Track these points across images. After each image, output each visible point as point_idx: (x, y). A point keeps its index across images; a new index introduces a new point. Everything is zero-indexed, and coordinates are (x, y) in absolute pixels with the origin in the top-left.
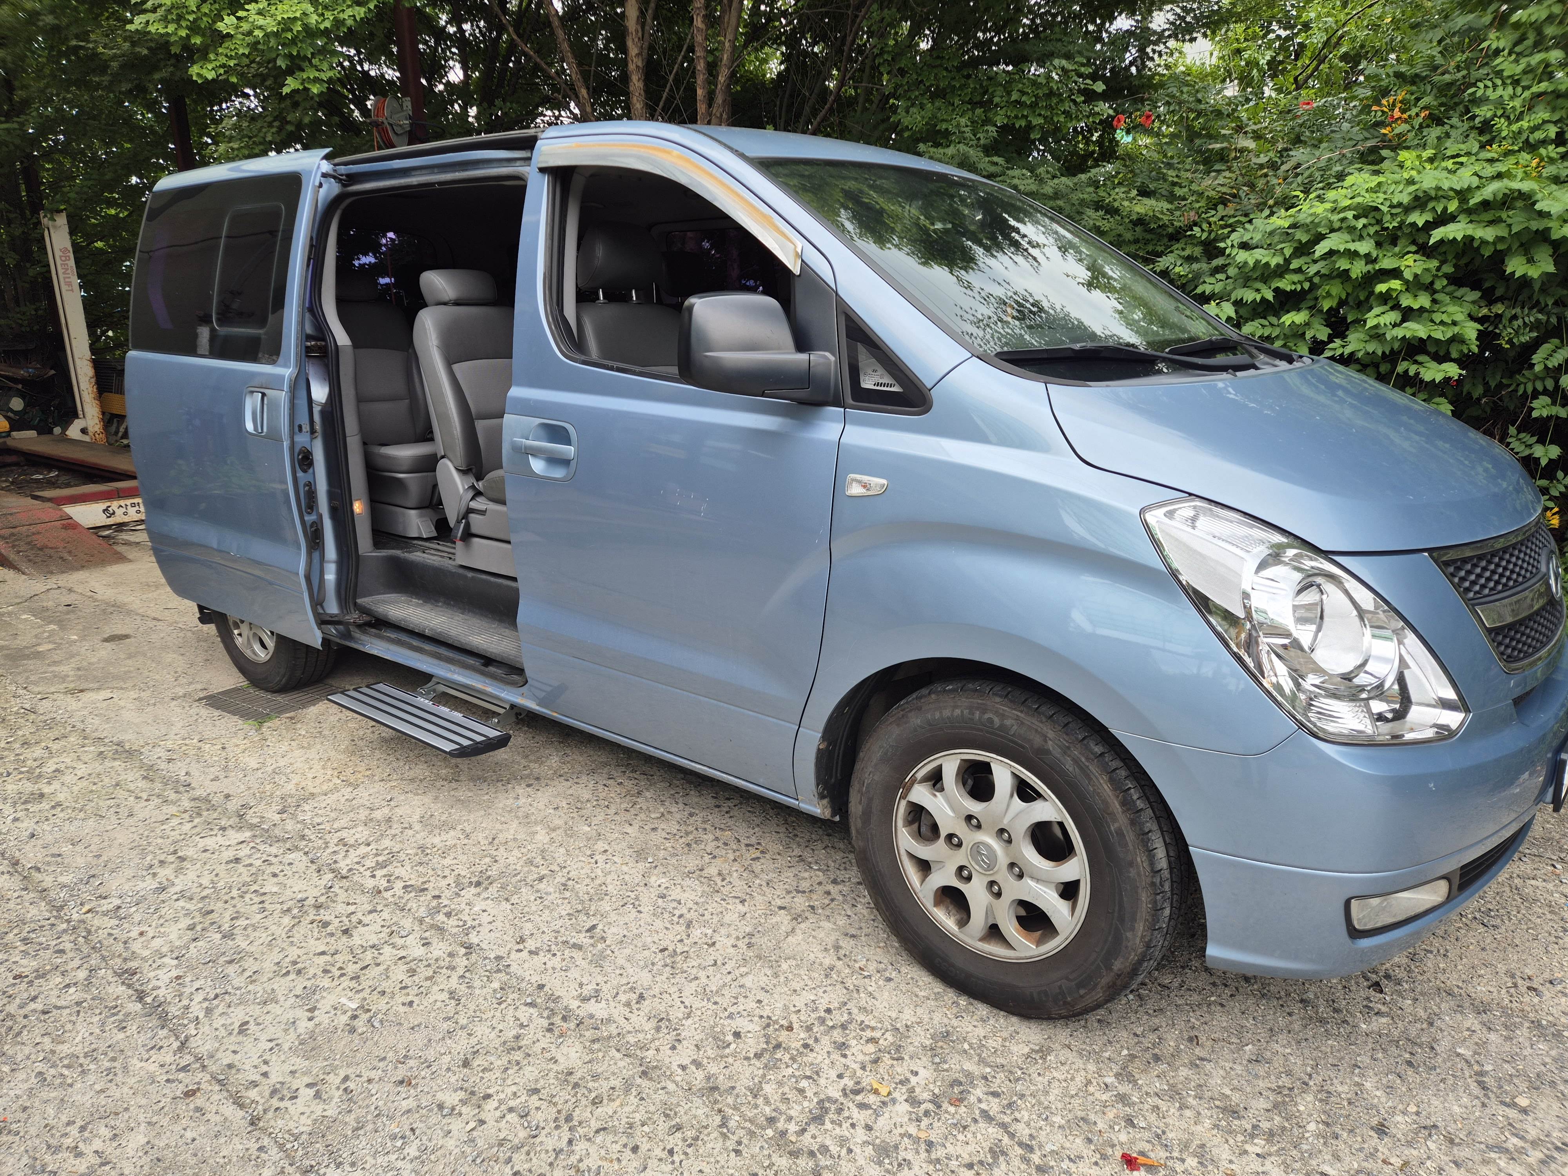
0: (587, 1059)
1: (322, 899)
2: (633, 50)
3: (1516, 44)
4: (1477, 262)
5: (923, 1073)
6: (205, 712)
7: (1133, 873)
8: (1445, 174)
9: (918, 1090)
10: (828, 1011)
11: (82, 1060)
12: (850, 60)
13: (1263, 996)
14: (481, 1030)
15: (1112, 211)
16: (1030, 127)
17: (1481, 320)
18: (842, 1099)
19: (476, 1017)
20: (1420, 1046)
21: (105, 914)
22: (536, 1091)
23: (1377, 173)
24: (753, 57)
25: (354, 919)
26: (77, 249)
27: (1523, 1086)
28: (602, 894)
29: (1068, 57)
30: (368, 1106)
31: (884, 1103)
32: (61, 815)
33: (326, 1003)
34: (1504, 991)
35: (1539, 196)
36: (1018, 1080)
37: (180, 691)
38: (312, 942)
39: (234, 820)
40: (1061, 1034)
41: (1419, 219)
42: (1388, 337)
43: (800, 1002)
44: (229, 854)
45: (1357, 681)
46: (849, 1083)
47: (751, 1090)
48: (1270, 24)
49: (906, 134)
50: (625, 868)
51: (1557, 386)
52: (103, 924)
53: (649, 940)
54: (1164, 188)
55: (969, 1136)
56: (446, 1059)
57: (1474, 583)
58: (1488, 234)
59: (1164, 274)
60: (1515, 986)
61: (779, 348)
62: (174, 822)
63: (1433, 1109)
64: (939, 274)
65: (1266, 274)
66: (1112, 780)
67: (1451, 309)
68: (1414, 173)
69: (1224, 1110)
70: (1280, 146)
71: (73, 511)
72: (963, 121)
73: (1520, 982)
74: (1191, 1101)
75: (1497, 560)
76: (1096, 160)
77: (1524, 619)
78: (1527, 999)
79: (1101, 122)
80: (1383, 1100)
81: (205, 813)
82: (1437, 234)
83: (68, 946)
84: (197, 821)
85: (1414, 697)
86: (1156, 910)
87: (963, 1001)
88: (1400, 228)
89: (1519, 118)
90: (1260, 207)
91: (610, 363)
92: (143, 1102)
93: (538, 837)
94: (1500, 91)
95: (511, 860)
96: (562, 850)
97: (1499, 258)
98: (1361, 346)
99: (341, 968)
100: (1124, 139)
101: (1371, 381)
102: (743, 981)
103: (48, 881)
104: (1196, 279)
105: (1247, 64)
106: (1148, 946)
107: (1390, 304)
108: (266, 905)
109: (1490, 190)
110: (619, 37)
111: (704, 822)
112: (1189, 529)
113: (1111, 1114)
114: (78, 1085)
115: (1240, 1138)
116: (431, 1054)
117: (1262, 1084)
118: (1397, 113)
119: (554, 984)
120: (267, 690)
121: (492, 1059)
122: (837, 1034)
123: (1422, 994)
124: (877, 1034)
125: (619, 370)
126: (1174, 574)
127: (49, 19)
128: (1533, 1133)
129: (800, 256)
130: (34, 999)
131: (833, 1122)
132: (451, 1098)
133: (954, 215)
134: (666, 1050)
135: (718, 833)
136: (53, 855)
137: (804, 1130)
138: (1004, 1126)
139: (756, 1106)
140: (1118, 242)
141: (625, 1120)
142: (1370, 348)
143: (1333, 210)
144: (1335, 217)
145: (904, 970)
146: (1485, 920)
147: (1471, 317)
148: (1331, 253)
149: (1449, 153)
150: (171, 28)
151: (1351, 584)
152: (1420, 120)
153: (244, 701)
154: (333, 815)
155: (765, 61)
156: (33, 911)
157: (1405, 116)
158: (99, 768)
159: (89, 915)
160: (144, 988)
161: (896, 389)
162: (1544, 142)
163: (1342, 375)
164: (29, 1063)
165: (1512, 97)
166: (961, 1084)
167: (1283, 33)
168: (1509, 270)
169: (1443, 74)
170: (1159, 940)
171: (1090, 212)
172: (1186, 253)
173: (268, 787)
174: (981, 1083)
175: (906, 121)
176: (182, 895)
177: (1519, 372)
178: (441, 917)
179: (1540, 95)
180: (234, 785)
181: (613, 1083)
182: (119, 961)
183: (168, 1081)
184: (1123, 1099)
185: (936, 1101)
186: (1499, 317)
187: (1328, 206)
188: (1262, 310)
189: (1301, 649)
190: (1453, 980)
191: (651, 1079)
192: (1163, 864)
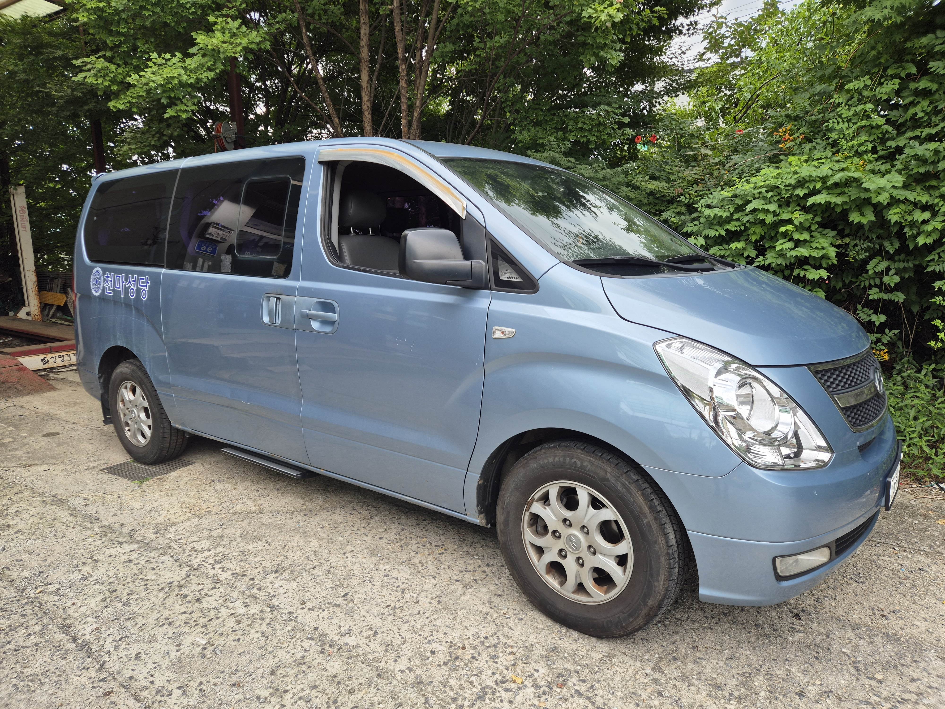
0: (345, 668)
1: (183, 582)
2: (365, 98)
3: (848, 101)
4: (834, 215)
5: (541, 671)
6: (106, 477)
7: (657, 547)
8: (814, 168)
9: (539, 680)
10: (486, 638)
11: (40, 677)
12: (488, 105)
13: (734, 623)
14: (281, 654)
15: (636, 188)
16: (588, 142)
17: (838, 247)
18: (495, 687)
19: (278, 646)
20: (822, 648)
21: (51, 593)
22: (315, 687)
23: (777, 168)
24: (432, 102)
25: (203, 593)
26: (30, 207)
27: (879, 668)
28: (351, 575)
29: (609, 105)
30: (214, 699)
31: (519, 688)
32: (21, 537)
33: (187, 641)
34: (868, 618)
35: (864, 180)
36: (596, 672)
37: (91, 465)
38: (177, 606)
39: (127, 538)
40: (620, 647)
41: (801, 192)
42: (788, 256)
43: (469, 633)
44: (125, 558)
45: (773, 435)
46: (499, 677)
47: (442, 684)
48: (721, 88)
49: (520, 145)
50: (364, 560)
51: (882, 282)
52: (49, 599)
53: (380, 600)
54: (664, 175)
55: (569, 704)
56: (260, 671)
57: (832, 383)
58: (839, 200)
59: (666, 222)
60: (874, 614)
61: (454, 258)
62: (90, 540)
63: (829, 682)
64: (541, 219)
65: (720, 222)
66: (643, 495)
67: (821, 240)
68: (797, 168)
69: (713, 686)
70: (726, 154)
71: (22, 360)
72: (552, 139)
73: (877, 612)
74: (695, 681)
75: (844, 371)
76: (627, 160)
77: (862, 403)
78: (880, 621)
79: (628, 139)
80: (802, 678)
81: (109, 535)
82: (811, 201)
83: (29, 612)
84: (104, 539)
85: (804, 445)
86: (671, 569)
87: (564, 630)
88: (791, 197)
89: (852, 139)
90: (716, 186)
91: (358, 267)
92: (79, 699)
93: (312, 544)
94: (841, 125)
95: (296, 557)
96: (326, 551)
97: (845, 213)
98: (774, 260)
99: (195, 621)
100: (643, 149)
101: (780, 280)
102: (435, 622)
103: (14, 575)
104: (684, 224)
105: (709, 109)
106: (667, 591)
107: (788, 238)
108: (149, 586)
109: (838, 177)
110: (357, 91)
111: (411, 533)
112: (680, 354)
113: (649, 690)
114: (38, 691)
115: (722, 701)
116: (251, 668)
117: (734, 671)
118: (787, 136)
119: (324, 627)
120: (144, 463)
121: (288, 670)
122: (491, 651)
123: (822, 620)
124: (514, 650)
125: (363, 271)
126: (673, 379)
127: (23, 76)
128: (885, 694)
129: (465, 209)
130: (9, 642)
131: (490, 699)
132: (264, 693)
133: (548, 189)
134: (391, 662)
135: (419, 540)
136: (17, 560)
137: (473, 705)
138: (589, 698)
139: (445, 692)
140: (640, 205)
141: (368, 702)
142: (779, 261)
143: (755, 188)
144: (756, 192)
145: (529, 613)
146: (857, 579)
147: (832, 245)
148: (755, 210)
149: (816, 157)
150: (100, 81)
151: (767, 383)
152: (800, 140)
153: (130, 470)
154: (188, 534)
155: (440, 104)
156: (6, 593)
157: (792, 138)
158: (44, 510)
159: (41, 594)
160: (76, 635)
161: (519, 280)
162: (866, 152)
163: (765, 276)
164: (8, 679)
165: (847, 129)
166: (563, 676)
167: (728, 93)
168: (851, 220)
169: (811, 115)
170: (674, 588)
171: (624, 188)
172: (678, 210)
173: (147, 519)
174: (575, 675)
175: (520, 138)
176: (97, 582)
177: (861, 275)
178: (255, 591)
179: (863, 127)
180: (126, 518)
181: (361, 681)
182: (60, 620)
183: (93, 687)
184: (656, 681)
185: (549, 686)
186: (847, 245)
187: (752, 185)
188: (720, 241)
189: (742, 418)
190: (840, 612)
191: (383, 678)
192: (673, 542)
